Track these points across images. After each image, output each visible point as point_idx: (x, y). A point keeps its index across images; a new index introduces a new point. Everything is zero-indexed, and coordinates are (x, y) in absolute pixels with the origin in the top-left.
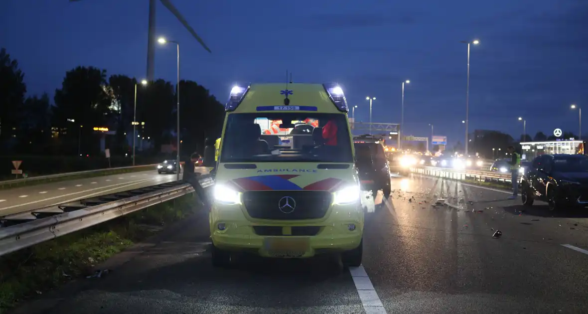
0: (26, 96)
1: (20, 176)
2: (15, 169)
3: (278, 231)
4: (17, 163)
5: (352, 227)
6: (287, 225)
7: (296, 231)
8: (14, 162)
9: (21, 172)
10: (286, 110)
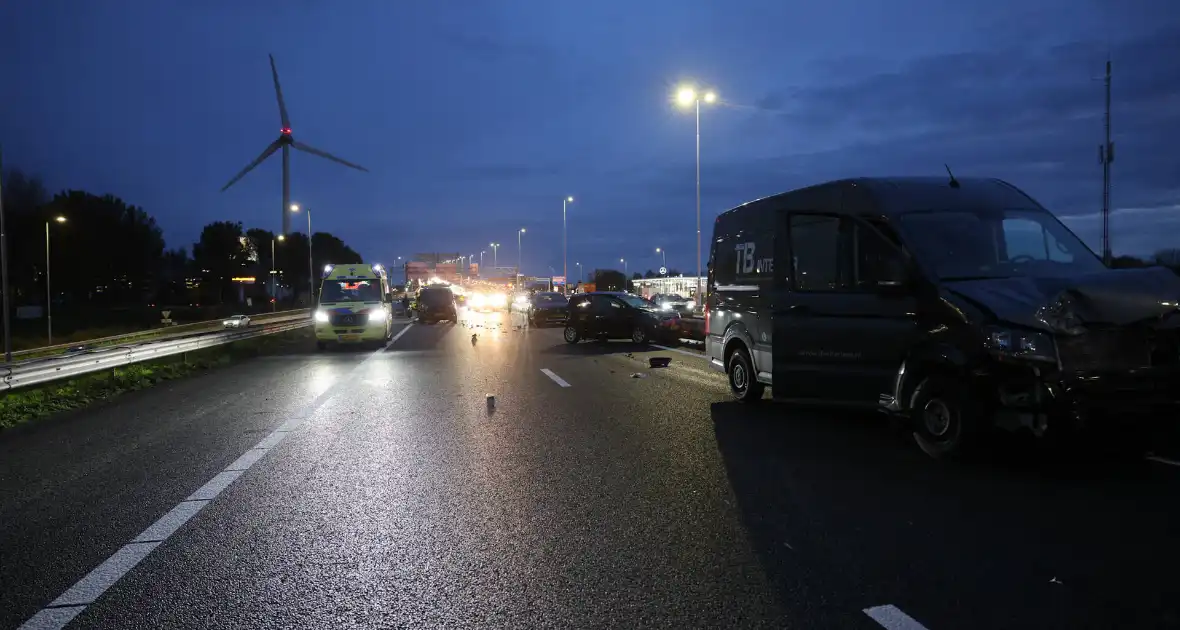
1: (171, 324)
2: (164, 318)
3: (345, 332)
5: (379, 329)
6: (350, 329)
7: (353, 331)
8: (164, 313)
9: (170, 321)
10: (351, 277)
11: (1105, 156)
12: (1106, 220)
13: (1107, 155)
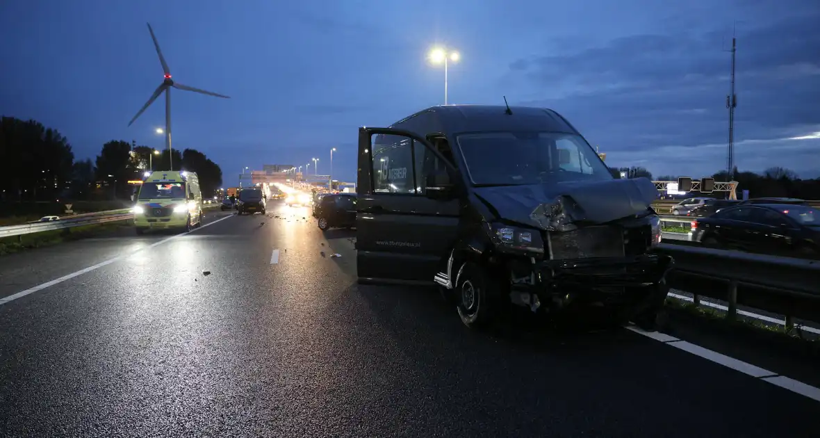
0: (75, 161)
1: (72, 214)
2: (67, 209)
3: (155, 221)
4: (69, 206)
5: (182, 219)
6: (158, 219)
7: (162, 220)
8: (67, 205)
9: (72, 211)
10: (164, 181)
11: (731, 103)
12: (731, 148)
13: (732, 103)
